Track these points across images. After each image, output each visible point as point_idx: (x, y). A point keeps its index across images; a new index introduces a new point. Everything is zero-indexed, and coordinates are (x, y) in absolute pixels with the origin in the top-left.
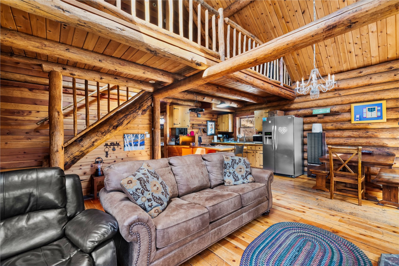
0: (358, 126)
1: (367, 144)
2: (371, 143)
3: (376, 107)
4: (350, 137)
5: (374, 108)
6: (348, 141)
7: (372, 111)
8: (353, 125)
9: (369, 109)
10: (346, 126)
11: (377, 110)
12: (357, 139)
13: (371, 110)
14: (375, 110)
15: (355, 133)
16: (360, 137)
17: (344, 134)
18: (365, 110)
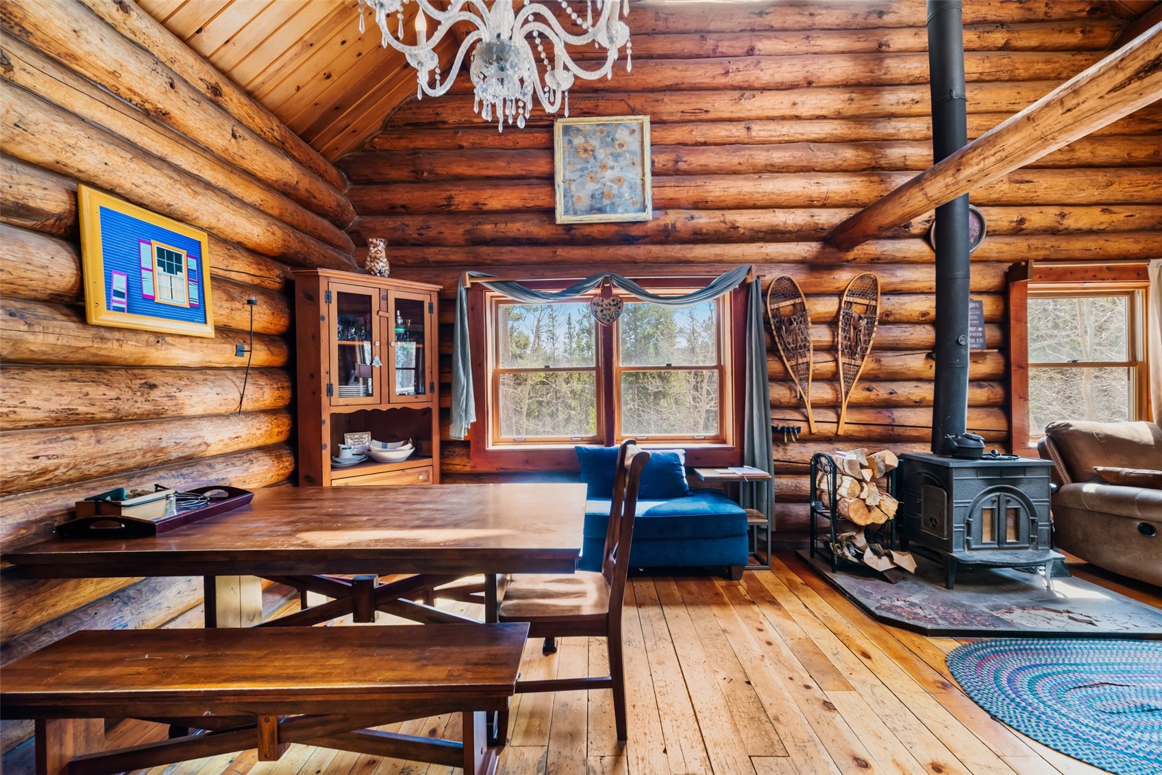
0: (114, 349)
1: (149, 457)
2: (162, 450)
3: (183, 253)
4: (67, 422)
5: (179, 257)
6: (56, 448)
7: (170, 270)
8: (94, 338)
9: (161, 252)
10: (52, 339)
11: (189, 270)
12: (106, 434)
13: (170, 262)
14: (179, 269)
15: (97, 392)
16: (120, 420)
17: (31, 401)
18: (148, 254)
